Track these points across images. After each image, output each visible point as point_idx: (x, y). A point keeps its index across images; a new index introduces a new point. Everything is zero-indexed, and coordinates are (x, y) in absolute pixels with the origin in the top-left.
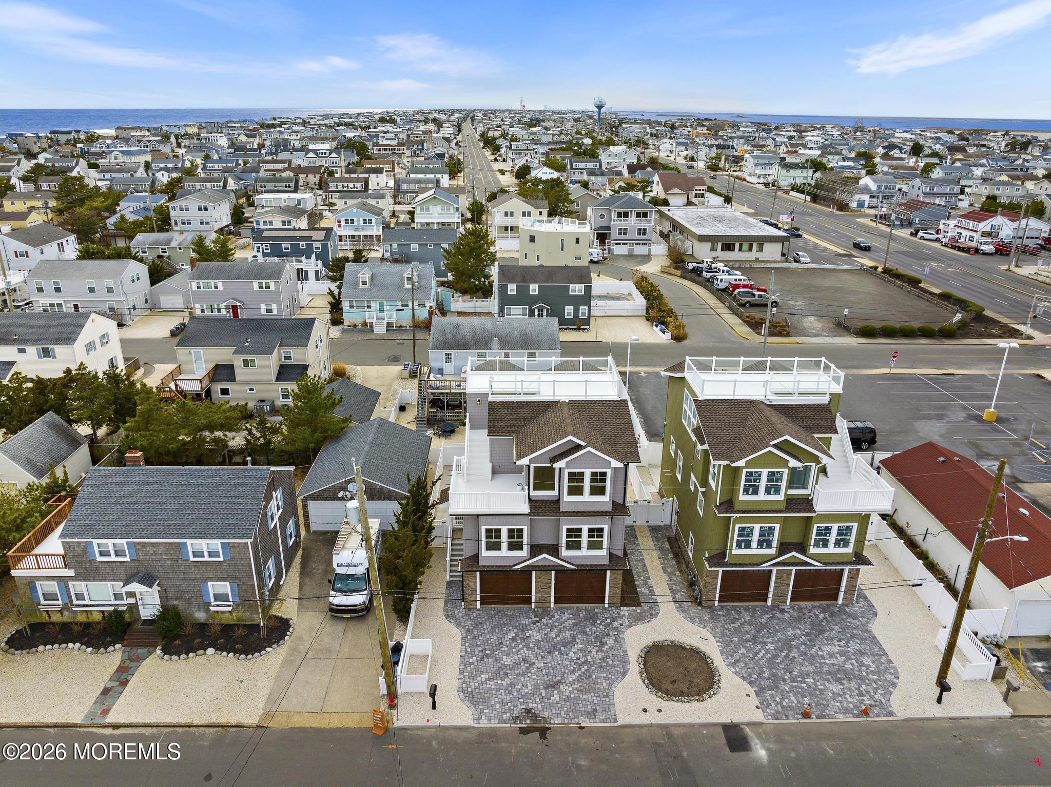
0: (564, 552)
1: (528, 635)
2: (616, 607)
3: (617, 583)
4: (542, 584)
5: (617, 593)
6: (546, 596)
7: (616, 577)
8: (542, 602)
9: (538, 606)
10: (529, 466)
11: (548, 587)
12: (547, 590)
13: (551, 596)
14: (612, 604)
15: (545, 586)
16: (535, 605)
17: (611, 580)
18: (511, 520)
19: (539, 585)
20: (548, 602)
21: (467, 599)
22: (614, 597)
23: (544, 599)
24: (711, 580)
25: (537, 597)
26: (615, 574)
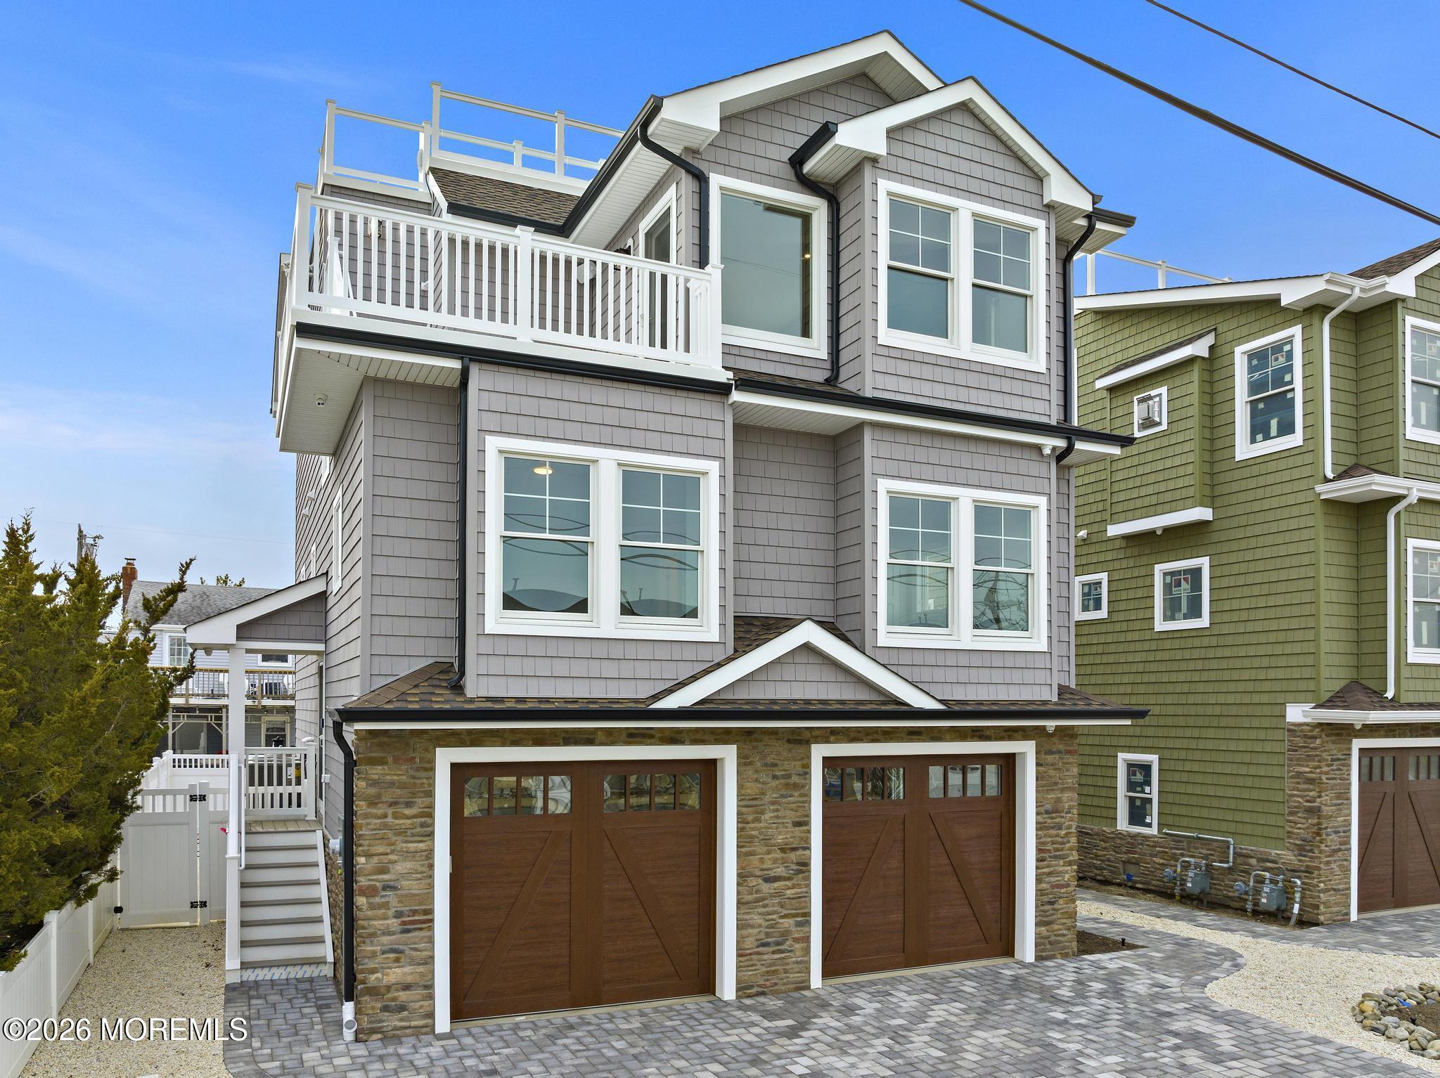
0: (883, 631)
2: (1065, 956)
3: (1063, 832)
4: (769, 853)
5: (1062, 886)
6: (788, 923)
7: (1058, 800)
8: (771, 965)
9: (751, 987)
10: (701, 179)
11: (794, 867)
12: (793, 887)
13: (808, 923)
14: (1050, 943)
15: (784, 861)
16: (738, 982)
17: (1041, 820)
18: (642, 420)
19: (755, 860)
20: (798, 962)
21: (373, 977)
22: (1056, 906)
23: (778, 944)
24: (1335, 805)
25: (745, 932)
26: (1056, 784)
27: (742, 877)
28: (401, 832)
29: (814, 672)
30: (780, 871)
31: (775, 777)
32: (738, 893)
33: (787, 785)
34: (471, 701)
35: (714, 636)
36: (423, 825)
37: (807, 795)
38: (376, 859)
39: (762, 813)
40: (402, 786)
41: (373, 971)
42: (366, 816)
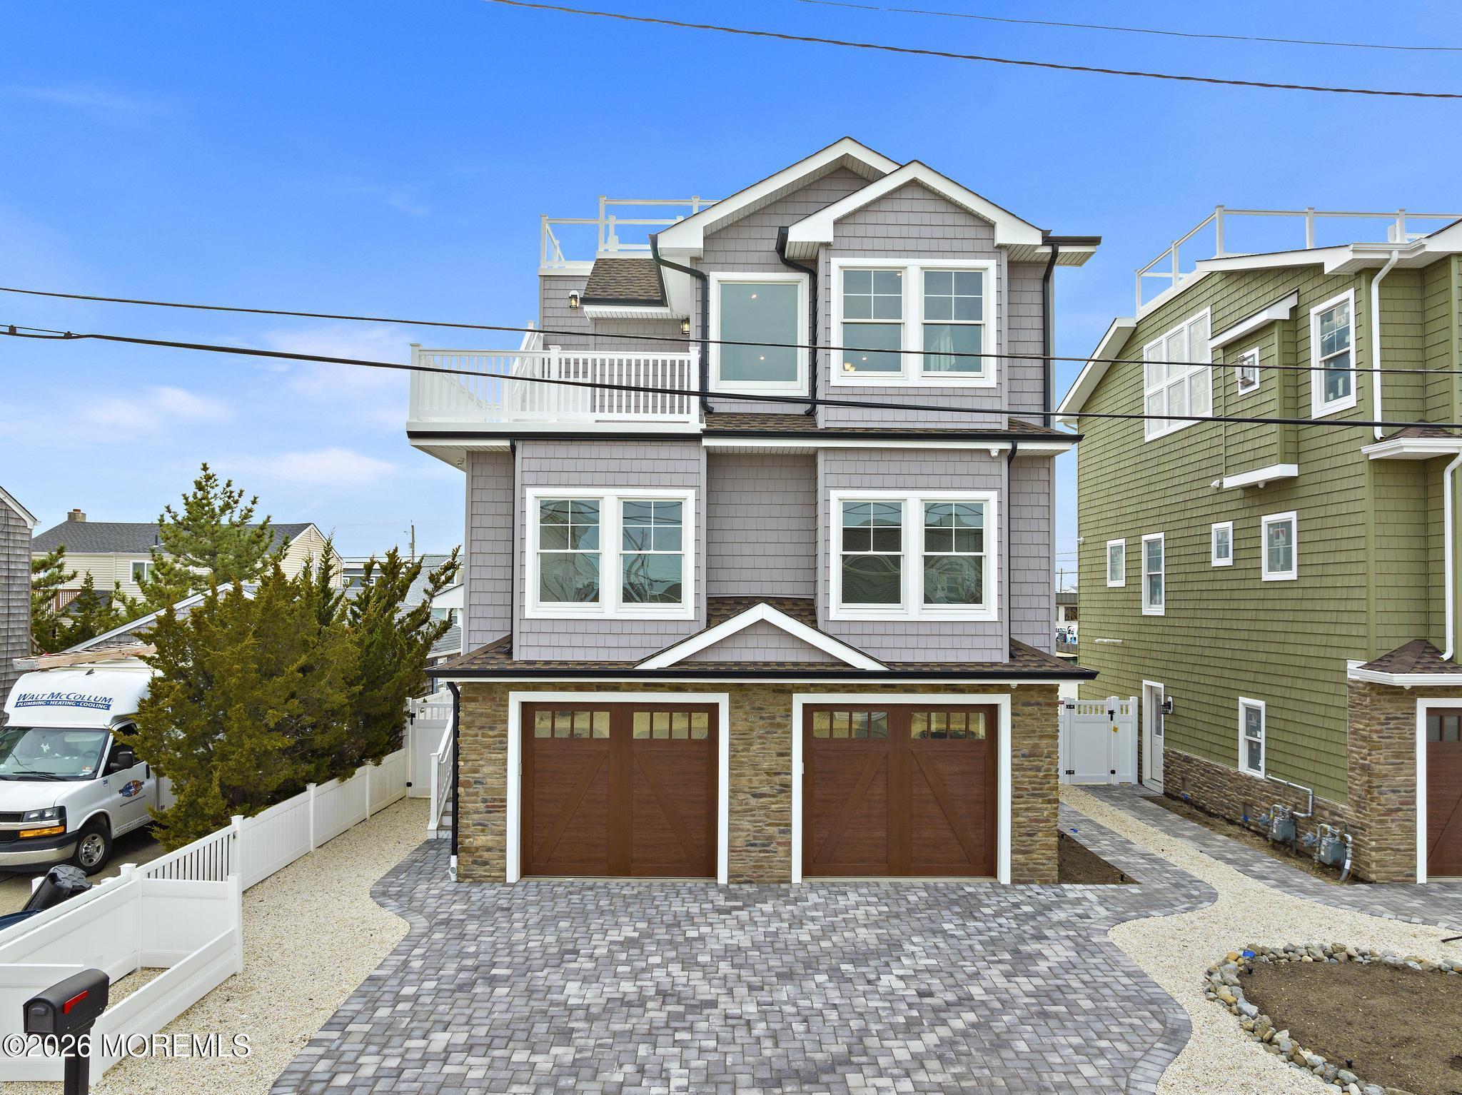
0: (835, 608)
1: (692, 934)
2: (1044, 883)
3: (1041, 774)
4: (756, 775)
5: (1042, 821)
6: (772, 830)
7: (1036, 746)
8: (757, 861)
9: (742, 876)
10: (703, 279)
11: (778, 787)
12: (777, 803)
13: (790, 832)
14: (1028, 870)
15: (769, 783)
16: (729, 871)
17: (1016, 761)
18: (637, 465)
19: (744, 780)
20: (781, 861)
21: (467, 841)
22: (1035, 838)
23: (764, 845)
24: (1391, 764)
25: (736, 834)
26: (1034, 731)
27: (733, 792)
28: (488, 747)
29: (774, 641)
30: (766, 789)
31: (762, 718)
32: (730, 804)
33: (771, 724)
34: (515, 663)
35: (690, 615)
36: (501, 742)
37: (790, 732)
38: (470, 763)
39: (751, 744)
40: (488, 716)
41: (468, 837)
42: (465, 735)
